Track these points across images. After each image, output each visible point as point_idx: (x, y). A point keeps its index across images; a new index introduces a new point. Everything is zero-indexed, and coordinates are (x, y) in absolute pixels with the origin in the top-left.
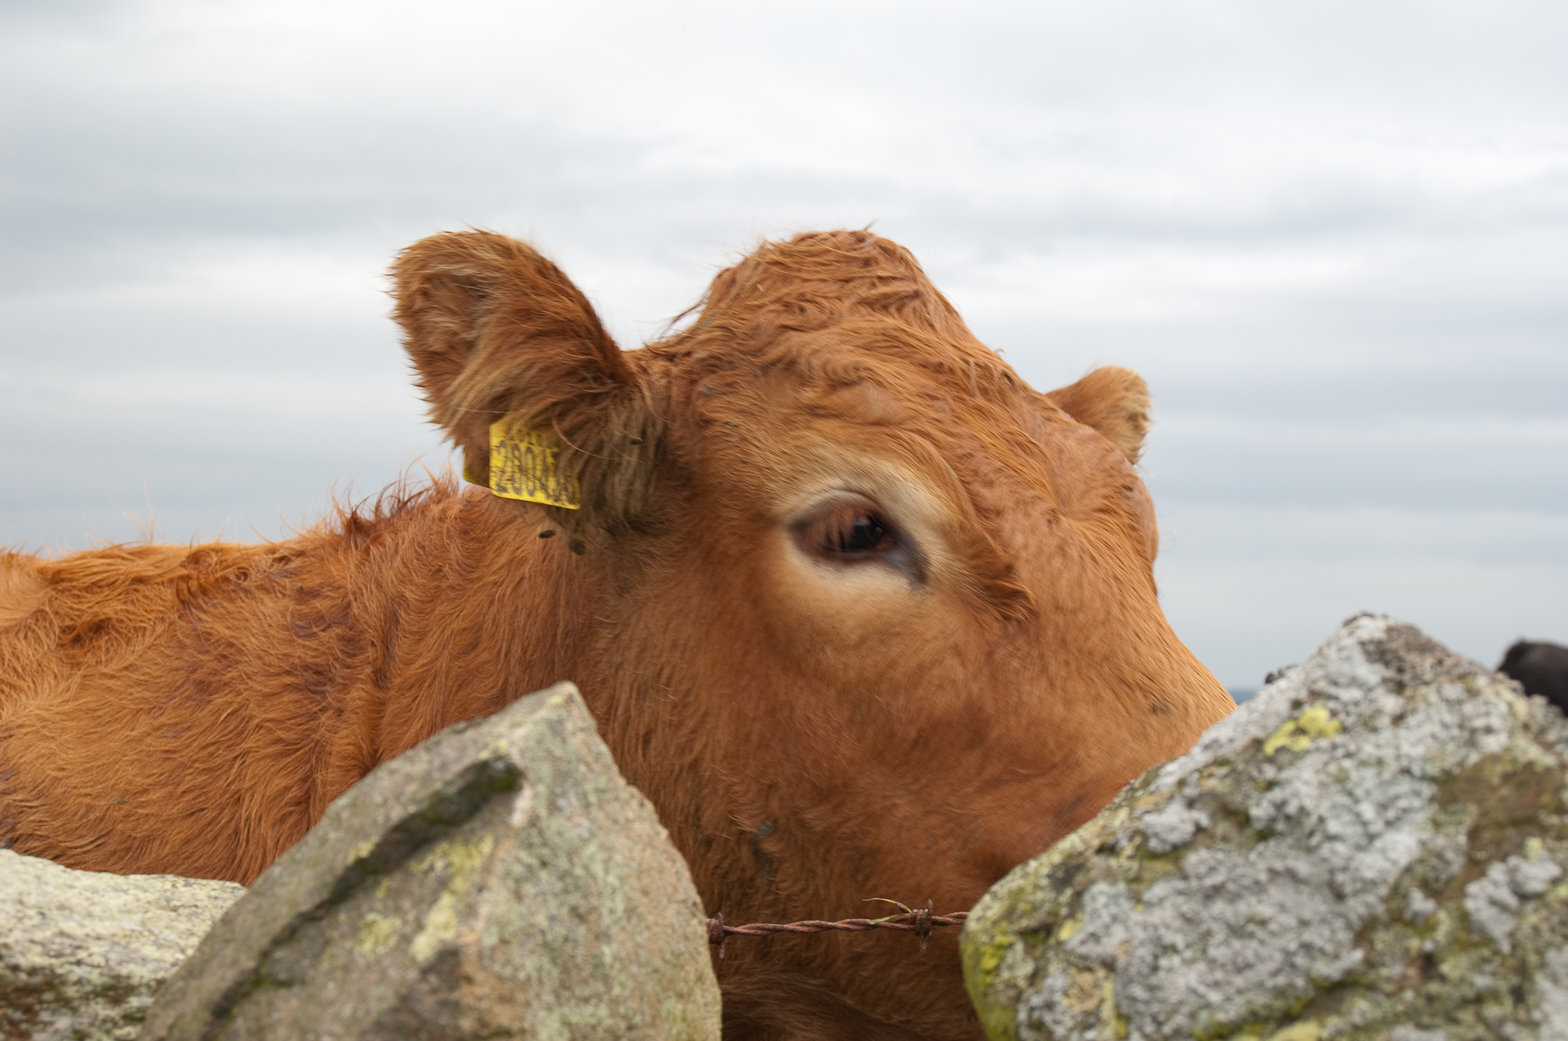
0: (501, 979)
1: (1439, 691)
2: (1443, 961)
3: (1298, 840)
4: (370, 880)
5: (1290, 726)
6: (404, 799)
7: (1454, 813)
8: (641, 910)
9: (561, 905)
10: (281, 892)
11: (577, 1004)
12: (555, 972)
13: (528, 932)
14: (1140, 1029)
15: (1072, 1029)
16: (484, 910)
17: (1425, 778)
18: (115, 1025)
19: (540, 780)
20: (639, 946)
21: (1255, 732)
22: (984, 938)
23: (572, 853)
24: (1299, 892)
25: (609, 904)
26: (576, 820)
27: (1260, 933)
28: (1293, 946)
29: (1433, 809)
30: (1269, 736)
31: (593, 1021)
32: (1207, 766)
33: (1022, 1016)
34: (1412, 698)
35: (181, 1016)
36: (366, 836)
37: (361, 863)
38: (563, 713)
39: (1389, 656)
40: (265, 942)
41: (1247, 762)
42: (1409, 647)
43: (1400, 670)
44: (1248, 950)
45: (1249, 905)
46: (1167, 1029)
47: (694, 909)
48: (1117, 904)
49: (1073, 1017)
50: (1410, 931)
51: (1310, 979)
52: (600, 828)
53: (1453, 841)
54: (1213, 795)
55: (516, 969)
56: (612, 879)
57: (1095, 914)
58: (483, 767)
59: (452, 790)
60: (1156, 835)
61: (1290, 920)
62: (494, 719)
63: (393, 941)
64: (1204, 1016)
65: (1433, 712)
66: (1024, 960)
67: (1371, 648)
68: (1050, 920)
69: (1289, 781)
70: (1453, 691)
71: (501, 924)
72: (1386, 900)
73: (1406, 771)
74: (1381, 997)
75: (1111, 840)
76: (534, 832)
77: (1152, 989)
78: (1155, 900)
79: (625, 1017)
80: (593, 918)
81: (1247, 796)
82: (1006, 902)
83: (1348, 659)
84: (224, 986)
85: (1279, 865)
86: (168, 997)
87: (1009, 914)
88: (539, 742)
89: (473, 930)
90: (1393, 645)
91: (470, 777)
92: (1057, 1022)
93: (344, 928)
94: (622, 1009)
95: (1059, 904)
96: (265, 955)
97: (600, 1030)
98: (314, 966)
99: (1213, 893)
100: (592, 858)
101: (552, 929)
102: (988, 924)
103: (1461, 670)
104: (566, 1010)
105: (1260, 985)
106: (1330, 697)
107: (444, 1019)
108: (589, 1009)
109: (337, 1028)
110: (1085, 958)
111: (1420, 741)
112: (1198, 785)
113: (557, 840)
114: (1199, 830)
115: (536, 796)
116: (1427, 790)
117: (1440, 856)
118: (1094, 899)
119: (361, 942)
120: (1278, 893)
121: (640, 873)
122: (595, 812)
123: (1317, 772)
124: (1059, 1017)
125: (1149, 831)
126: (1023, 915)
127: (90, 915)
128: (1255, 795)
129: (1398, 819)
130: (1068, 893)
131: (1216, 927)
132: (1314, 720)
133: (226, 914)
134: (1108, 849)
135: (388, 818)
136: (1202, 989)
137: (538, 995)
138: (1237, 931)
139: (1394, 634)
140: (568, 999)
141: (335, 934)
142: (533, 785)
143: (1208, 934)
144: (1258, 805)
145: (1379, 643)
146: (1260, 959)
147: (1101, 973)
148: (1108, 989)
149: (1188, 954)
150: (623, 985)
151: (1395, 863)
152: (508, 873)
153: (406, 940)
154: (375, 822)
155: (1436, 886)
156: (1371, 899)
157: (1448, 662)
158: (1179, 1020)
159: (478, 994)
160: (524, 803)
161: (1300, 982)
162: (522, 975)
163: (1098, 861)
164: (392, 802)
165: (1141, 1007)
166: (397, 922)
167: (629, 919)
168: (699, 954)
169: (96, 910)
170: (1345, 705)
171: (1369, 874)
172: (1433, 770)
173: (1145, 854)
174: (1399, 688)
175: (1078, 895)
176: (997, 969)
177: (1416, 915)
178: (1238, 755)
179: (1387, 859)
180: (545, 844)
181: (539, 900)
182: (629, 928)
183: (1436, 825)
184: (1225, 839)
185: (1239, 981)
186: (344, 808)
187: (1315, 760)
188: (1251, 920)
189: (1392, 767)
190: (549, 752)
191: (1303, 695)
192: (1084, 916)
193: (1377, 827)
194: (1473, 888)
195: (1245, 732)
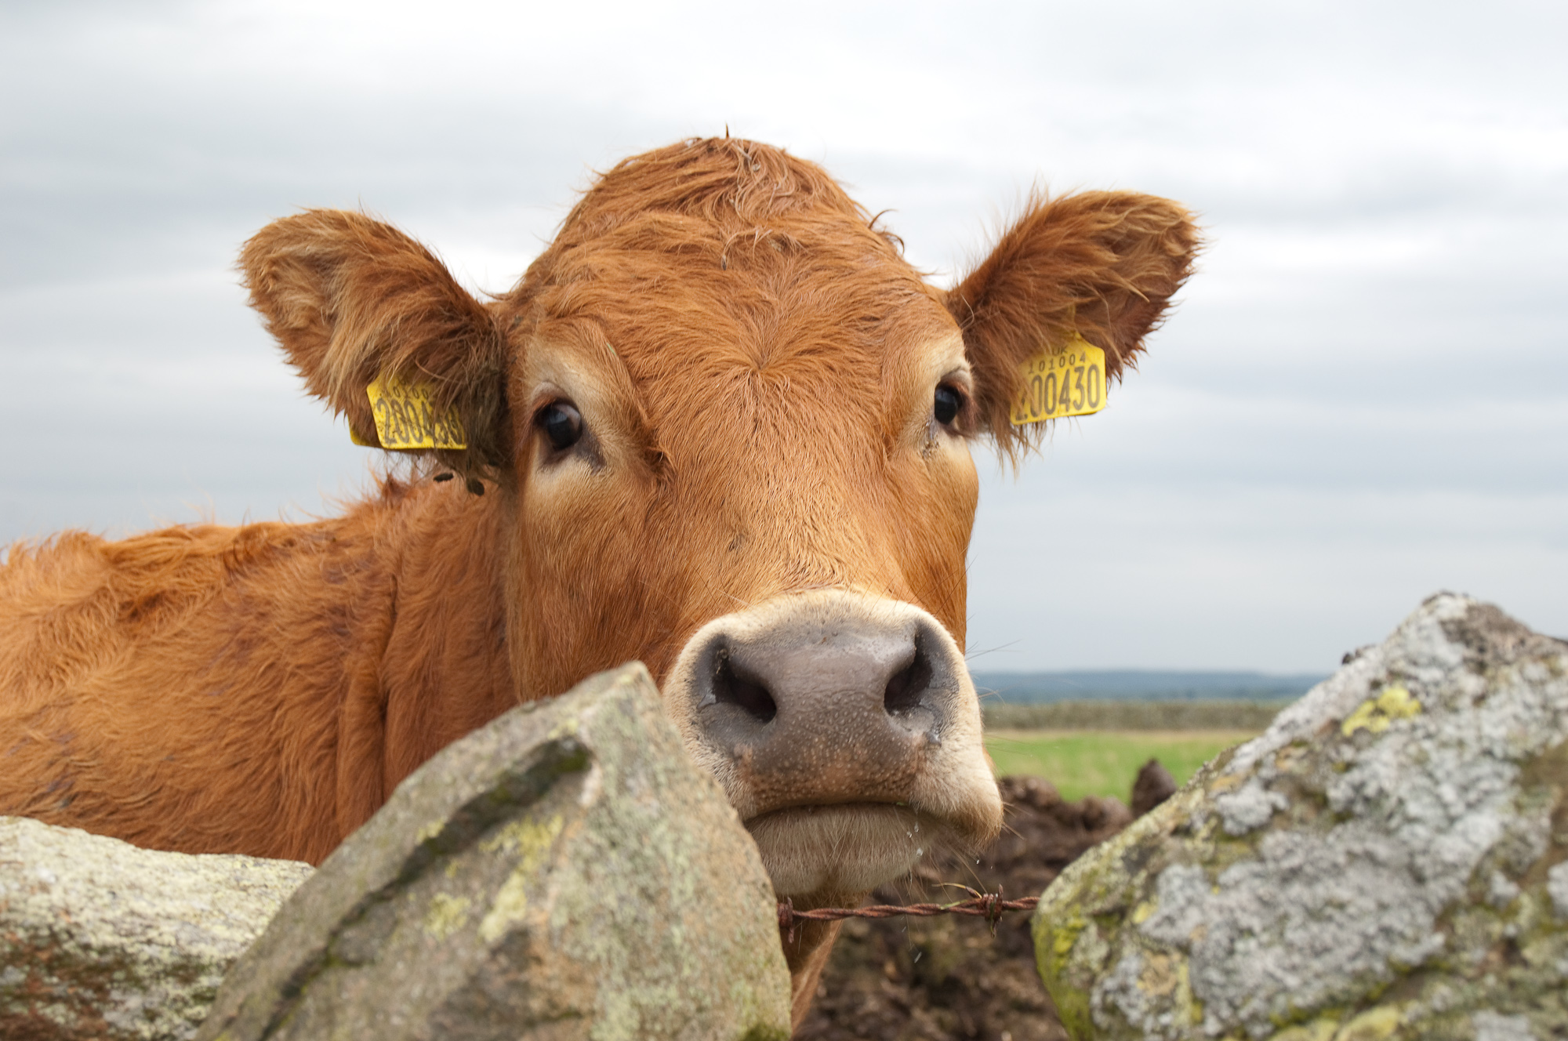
0: (570, 959)
1: (1521, 671)
2: (1525, 945)
3: (1377, 822)
4: (439, 860)
5: (1368, 707)
6: (473, 779)
7: (1537, 795)
8: (711, 891)
9: (631, 885)
10: (351, 872)
11: (647, 986)
12: (625, 953)
13: (598, 913)
14: (1216, 1014)
15: (1146, 1013)
16: (554, 890)
17: (1508, 759)
18: (186, 1003)
19: (609, 760)
20: (708, 927)
21: (1333, 712)
22: (1058, 921)
23: (641, 834)
24: (1378, 875)
25: (678, 885)
26: (646, 800)
27: (1338, 916)
28: (1372, 930)
29: (1516, 791)
30: (1347, 717)
31: (663, 1002)
32: (1283, 747)
33: (1096, 999)
34: (1493, 679)
35: (251, 996)
36: (435, 816)
37: (430, 843)
38: (633, 693)
39: (1470, 636)
40: (334, 922)
41: (1325, 744)
42: (1490, 626)
43: (1482, 650)
44: (1326, 933)
45: (1327, 888)
46: (1244, 1014)
47: (763, 891)
48: (1193, 887)
49: (1148, 1001)
50: (1492, 915)
51: (1389, 963)
52: (670, 808)
53: (1536, 824)
54: (1290, 777)
55: (586, 950)
56: (682, 860)
57: (1170, 896)
58: (552, 747)
59: (521, 770)
60: (1232, 817)
61: (1369, 904)
62: (563, 698)
63: (462, 921)
64: (1281, 1001)
65: (1515, 692)
66: (1097, 943)
67: (1451, 627)
68: (1124, 902)
69: (1367, 763)
70: (1536, 671)
71: (570, 904)
72: (1467, 884)
73: (1488, 753)
74: (1461, 982)
75: (1186, 822)
76: (603, 812)
77: (1228, 972)
78: (1231, 882)
79: (694, 999)
80: (662, 899)
81: (1325, 778)
82: (1080, 885)
83: (1428, 639)
84: (294, 965)
85: (1357, 848)
86: (238, 977)
87: (1083, 897)
88: (609, 721)
89: (542, 910)
90: (1474, 625)
91: (539, 757)
92: (1131, 1006)
93: (413, 908)
94: (692, 991)
95: (1133, 887)
96: (334, 935)
97: (670, 1012)
98: (383, 946)
99: (1292, 875)
100: (661, 839)
101: (622, 910)
102: (1061, 907)
103: (1543, 650)
104: (636, 991)
105: (1339, 970)
106: (1409, 677)
107: (514, 1000)
108: (658, 991)
109: (406, 1008)
110: (1160, 941)
111: (1502, 722)
112: (1275, 766)
113: (627, 820)
114: (1276, 811)
115: (605, 776)
116: (1509, 772)
117: (1522, 839)
118: (1169, 881)
119: (430, 922)
120: (1356, 876)
121: (710, 853)
122: (665, 792)
123: (1397, 753)
124: (1133, 1000)
125: (1225, 813)
126: (1097, 897)
127: (160, 894)
128: (1333, 776)
129: (1479, 801)
130: (1143, 875)
131: (1293, 910)
132: (1393, 700)
133: (296, 893)
134: (1183, 831)
135: (457, 798)
136: (1279, 973)
137: (608, 977)
138: (1314, 914)
139: (1475, 613)
140: (638, 981)
141: (405, 914)
142: (602, 765)
143: (1285, 917)
144: (1336, 786)
145: (1459, 623)
146: (1338, 942)
147: (1176, 956)
148: (1183, 972)
149: (1265, 938)
150: (692, 967)
151: (1476, 846)
152: (577, 854)
153: (475, 920)
154: (444, 802)
155: (1519, 869)
156: (1452, 882)
157: (1531, 642)
158: (1256, 1004)
159: (548, 975)
160: (593, 783)
161: (1379, 966)
162: (591, 956)
163: (1172, 844)
164: (460, 782)
165: (1217, 991)
166: (466, 902)
167: (699, 900)
168: (769, 935)
169: (167, 889)
170: (1425, 685)
171: (1450, 857)
172: (1515, 751)
173: (1221, 836)
174: (1480, 668)
175: (1153, 877)
176: (1070, 952)
177: (1498, 899)
178: (1315, 735)
179: (1468, 841)
180: (614, 824)
181: (609, 880)
182: (699, 909)
183: (1519, 807)
184: (1302, 821)
185: (1317, 965)
186: (413, 787)
187: (1393, 742)
188: (1329, 903)
189: (1473, 748)
190: (619, 732)
191: (1382, 675)
192: (1159, 899)
193: (1458, 809)
194: (1557, 872)
195: (1322, 713)
